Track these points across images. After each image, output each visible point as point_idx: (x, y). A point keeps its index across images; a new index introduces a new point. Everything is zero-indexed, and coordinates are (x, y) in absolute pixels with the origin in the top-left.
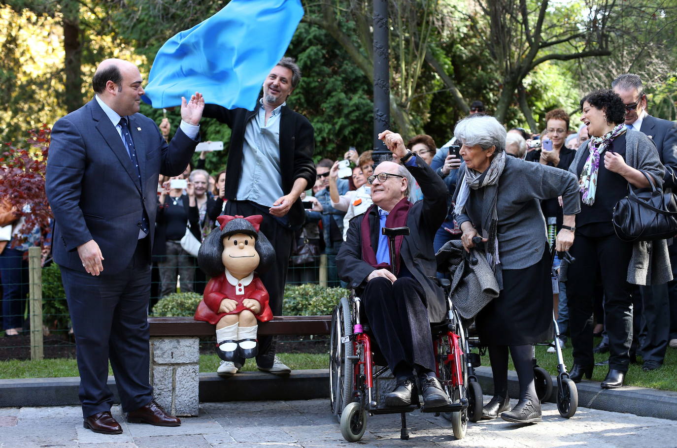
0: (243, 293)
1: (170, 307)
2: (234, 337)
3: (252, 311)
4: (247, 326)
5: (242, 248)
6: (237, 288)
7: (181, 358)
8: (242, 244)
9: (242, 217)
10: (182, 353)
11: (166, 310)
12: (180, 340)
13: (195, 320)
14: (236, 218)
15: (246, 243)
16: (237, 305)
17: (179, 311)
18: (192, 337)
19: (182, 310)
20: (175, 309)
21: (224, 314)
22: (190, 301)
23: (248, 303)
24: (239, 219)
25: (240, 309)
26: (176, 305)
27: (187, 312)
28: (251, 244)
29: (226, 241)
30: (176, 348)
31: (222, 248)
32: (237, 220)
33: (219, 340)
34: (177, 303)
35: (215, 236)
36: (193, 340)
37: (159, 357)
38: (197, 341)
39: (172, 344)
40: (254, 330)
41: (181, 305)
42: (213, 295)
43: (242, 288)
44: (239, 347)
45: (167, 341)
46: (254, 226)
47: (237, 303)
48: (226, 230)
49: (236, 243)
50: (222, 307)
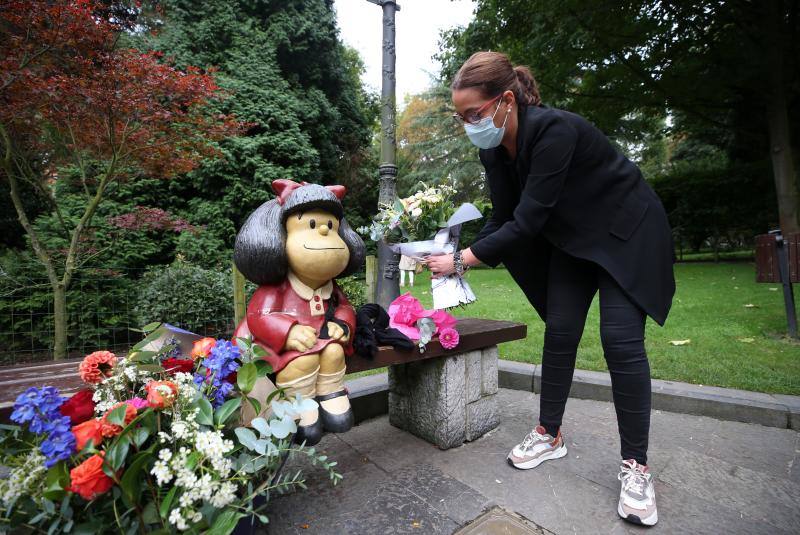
0: (321, 312)
2: (313, 393)
3: (341, 343)
5: (324, 234)
15: (330, 225)
21: (296, 354)
29: (293, 221)
35: (269, 212)
40: (343, 376)
47: (315, 331)
49: (313, 225)
50: (292, 342)
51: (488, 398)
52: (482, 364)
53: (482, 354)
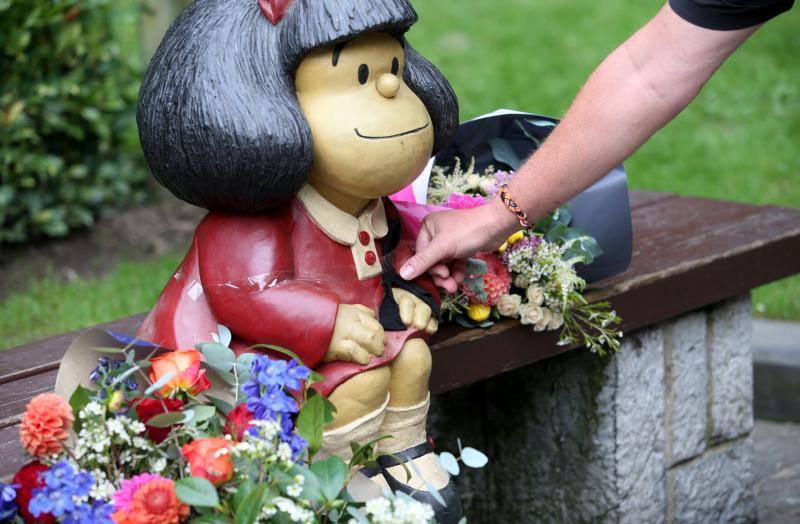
0: (378, 267)
5: (392, 94)
29: (319, 69)
49: (363, 75)
50: (341, 345)
51: (723, 449)
52: (709, 351)
53: (710, 322)
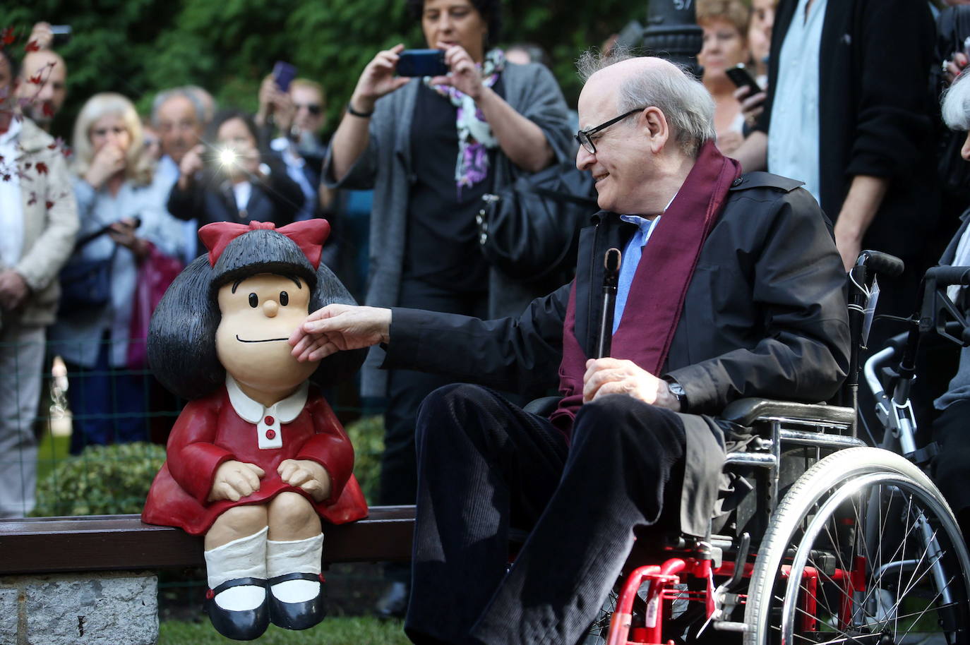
0: (277, 442)
1: (82, 486)
2: (257, 570)
3: (305, 494)
4: (293, 538)
5: (271, 315)
6: (262, 429)
7: (106, 633)
8: (271, 305)
9: (272, 225)
10: (110, 619)
11: (71, 496)
12: (103, 583)
13: (145, 523)
14: (253, 229)
15: (284, 300)
16: (261, 478)
17: (109, 497)
18: (135, 571)
19: (116, 496)
20: (96, 492)
21: (226, 504)
22: (138, 469)
23: (292, 470)
24: (262, 233)
25: (269, 490)
26: (99, 481)
27: (132, 499)
28: (297, 304)
29: (226, 295)
30: (92, 604)
31: (214, 315)
32: (254, 235)
33: (214, 579)
34: (102, 475)
35: (194, 281)
36: (141, 580)
37: (44, 631)
38: (151, 586)
39: (80, 594)
40: (313, 550)
41: (114, 481)
42: (194, 451)
43: (276, 428)
44: (270, 599)
45: (64, 585)
46: (306, 252)
47: (261, 471)
48: (226, 265)
50: (221, 486)
